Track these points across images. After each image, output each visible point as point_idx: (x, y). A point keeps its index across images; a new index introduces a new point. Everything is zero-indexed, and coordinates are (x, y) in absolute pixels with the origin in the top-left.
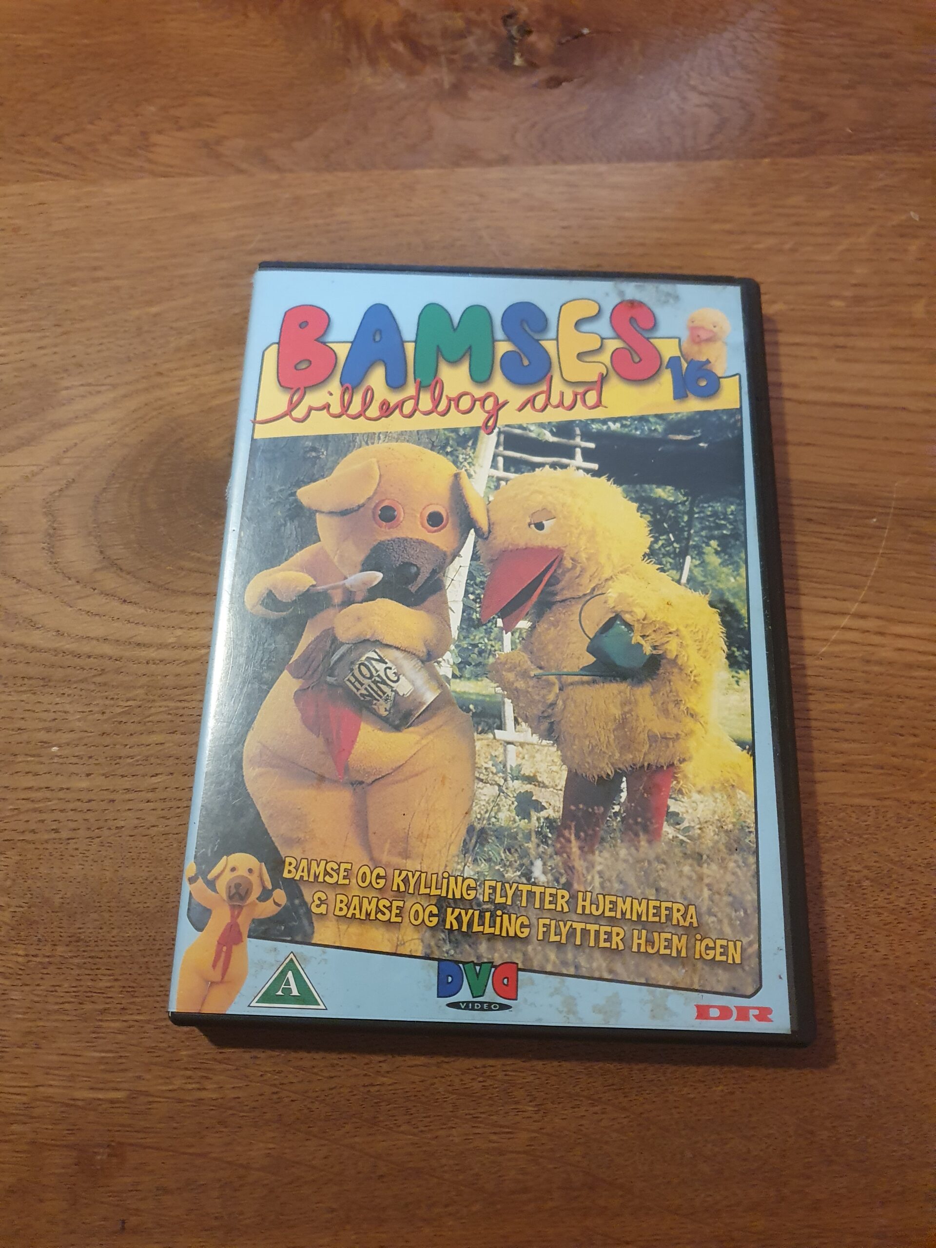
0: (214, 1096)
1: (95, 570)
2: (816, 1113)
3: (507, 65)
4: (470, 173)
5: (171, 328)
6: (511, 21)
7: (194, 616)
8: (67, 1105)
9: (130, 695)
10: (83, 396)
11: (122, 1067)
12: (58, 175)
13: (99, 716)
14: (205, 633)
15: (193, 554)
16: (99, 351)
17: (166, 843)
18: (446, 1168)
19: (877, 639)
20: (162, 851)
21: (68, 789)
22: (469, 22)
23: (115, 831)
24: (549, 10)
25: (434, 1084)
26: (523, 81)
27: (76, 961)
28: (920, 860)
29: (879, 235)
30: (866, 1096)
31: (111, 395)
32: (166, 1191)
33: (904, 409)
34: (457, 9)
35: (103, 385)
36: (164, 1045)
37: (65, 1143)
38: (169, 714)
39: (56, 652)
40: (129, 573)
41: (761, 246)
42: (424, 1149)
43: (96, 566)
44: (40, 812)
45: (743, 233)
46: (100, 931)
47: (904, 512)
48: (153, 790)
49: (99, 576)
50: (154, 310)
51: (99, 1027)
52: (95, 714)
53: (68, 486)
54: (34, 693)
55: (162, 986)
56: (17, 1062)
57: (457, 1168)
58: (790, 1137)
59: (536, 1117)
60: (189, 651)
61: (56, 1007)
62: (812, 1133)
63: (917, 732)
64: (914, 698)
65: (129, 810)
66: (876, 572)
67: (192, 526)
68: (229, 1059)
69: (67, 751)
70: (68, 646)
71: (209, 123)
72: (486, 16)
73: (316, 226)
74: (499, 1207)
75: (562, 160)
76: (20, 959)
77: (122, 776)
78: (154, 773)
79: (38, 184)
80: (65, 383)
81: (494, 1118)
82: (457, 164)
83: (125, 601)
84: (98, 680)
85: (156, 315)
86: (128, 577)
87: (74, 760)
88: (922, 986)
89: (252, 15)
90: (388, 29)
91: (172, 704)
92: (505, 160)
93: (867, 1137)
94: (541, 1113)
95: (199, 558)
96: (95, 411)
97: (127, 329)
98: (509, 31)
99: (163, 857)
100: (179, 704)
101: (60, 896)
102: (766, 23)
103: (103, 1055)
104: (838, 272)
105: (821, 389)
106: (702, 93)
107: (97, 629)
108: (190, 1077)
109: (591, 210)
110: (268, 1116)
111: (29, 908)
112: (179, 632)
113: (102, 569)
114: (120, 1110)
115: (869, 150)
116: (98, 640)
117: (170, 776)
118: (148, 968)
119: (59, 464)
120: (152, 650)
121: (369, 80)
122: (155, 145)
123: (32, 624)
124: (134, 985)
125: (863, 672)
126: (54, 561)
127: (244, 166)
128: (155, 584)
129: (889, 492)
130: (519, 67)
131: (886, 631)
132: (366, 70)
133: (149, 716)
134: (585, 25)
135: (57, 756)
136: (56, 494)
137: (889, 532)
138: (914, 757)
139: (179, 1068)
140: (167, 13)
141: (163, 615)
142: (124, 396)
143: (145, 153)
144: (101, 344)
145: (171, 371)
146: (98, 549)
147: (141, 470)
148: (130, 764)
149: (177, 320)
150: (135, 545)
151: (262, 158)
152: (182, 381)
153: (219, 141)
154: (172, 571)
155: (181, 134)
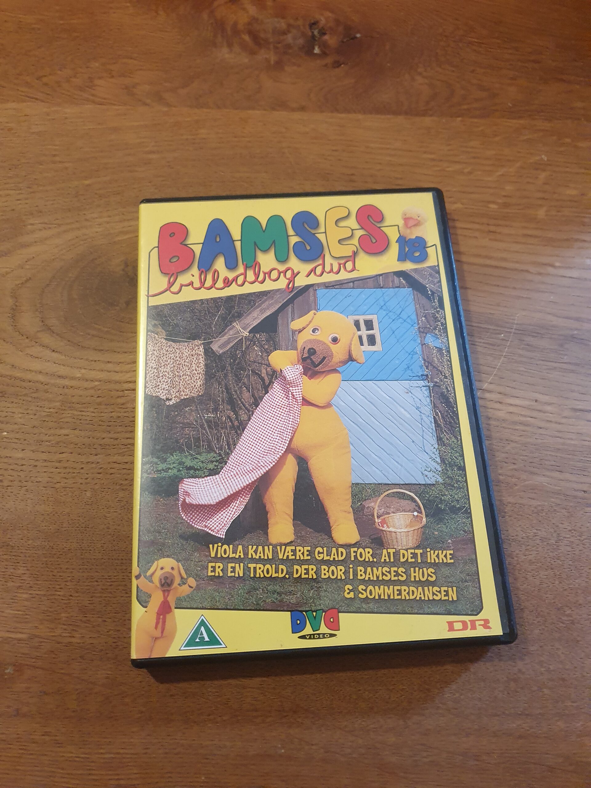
0: (79, 641)
1: (38, 331)
2: (432, 679)
3: (309, 52)
4: (281, 115)
5: (96, 194)
6: (314, 26)
7: (93, 362)
9: (51, 406)
10: (40, 230)
11: (26, 620)
12: (37, 99)
13: (32, 416)
14: (98, 372)
15: (96, 326)
16: (52, 204)
17: (65, 493)
18: (210, 693)
19: (498, 406)
20: (61, 498)
21: (10, 457)
22: (289, 25)
23: (35, 484)
24: (338, 22)
26: (318, 62)
27: (5, 557)
29: (522, 168)
31: (57, 230)
32: (45, 693)
33: (527, 271)
34: (283, 18)
35: (52, 224)
36: (52, 610)
38: (74, 418)
39: (11, 377)
40: (58, 335)
41: (450, 169)
43: (39, 330)
45: (441, 160)
46: (21, 541)
47: (520, 332)
48: (60, 461)
49: (40, 335)
50: (87, 182)
51: (16, 596)
52: (30, 415)
53: (27, 281)
55: (54, 576)
58: (415, 691)
60: (88, 383)
62: (428, 690)
63: (516, 462)
64: (516, 442)
65: (45, 472)
66: (500, 366)
67: (97, 310)
68: (89, 621)
69: (11, 435)
70: (18, 374)
71: (129, 75)
73: (187, 140)
74: (239, 718)
75: (337, 111)
77: (43, 452)
78: (62, 451)
79: (25, 104)
80: (31, 221)
82: (273, 109)
83: (53, 351)
84: (34, 395)
85: (89, 185)
86: (57, 337)
87: (16, 441)
89: (161, 13)
90: (240, 27)
91: (76, 413)
92: (302, 109)
93: (461, 695)
95: (99, 329)
96: (46, 239)
97: (70, 192)
98: (313, 33)
99: (62, 501)
100: (79, 413)
102: (466, 38)
103: (17, 612)
104: (495, 188)
105: (479, 256)
106: (423, 77)
107: (36, 365)
108: (65, 629)
109: (351, 141)
110: (109, 655)
112: (83, 371)
113: (42, 331)
114: (22, 645)
115: (520, 118)
116: (35, 372)
117: (71, 455)
118: (47, 564)
119: (23, 268)
120: (66, 380)
121: (227, 56)
122: (96, 85)
124: (37, 573)
126: (14, 325)
127: (148, 101)
128: (72, 342)
129: (513, 319)
130: (316, 54)
131: (504, 402)
132: (225, 50)
133: (61, 419)
134: (358, 32)
135: (6, 438)
136: (20, 286)
137: (510, 343)
138: (512, 476)
139: (60, 623)
140: (111, 8)
141: (76, 361)
142: (65, 231)
143: (90, 90)
144: (54, 200)
145: (94, 219)
146: (41, 319)
147: (70, 275)
148: (47, 446)
149: (100, 189)
150: (62, 319)
151: (160, 98)
152: (99, 225)
153: (135, 86)
154: (83, 335)
155: (113, 80)
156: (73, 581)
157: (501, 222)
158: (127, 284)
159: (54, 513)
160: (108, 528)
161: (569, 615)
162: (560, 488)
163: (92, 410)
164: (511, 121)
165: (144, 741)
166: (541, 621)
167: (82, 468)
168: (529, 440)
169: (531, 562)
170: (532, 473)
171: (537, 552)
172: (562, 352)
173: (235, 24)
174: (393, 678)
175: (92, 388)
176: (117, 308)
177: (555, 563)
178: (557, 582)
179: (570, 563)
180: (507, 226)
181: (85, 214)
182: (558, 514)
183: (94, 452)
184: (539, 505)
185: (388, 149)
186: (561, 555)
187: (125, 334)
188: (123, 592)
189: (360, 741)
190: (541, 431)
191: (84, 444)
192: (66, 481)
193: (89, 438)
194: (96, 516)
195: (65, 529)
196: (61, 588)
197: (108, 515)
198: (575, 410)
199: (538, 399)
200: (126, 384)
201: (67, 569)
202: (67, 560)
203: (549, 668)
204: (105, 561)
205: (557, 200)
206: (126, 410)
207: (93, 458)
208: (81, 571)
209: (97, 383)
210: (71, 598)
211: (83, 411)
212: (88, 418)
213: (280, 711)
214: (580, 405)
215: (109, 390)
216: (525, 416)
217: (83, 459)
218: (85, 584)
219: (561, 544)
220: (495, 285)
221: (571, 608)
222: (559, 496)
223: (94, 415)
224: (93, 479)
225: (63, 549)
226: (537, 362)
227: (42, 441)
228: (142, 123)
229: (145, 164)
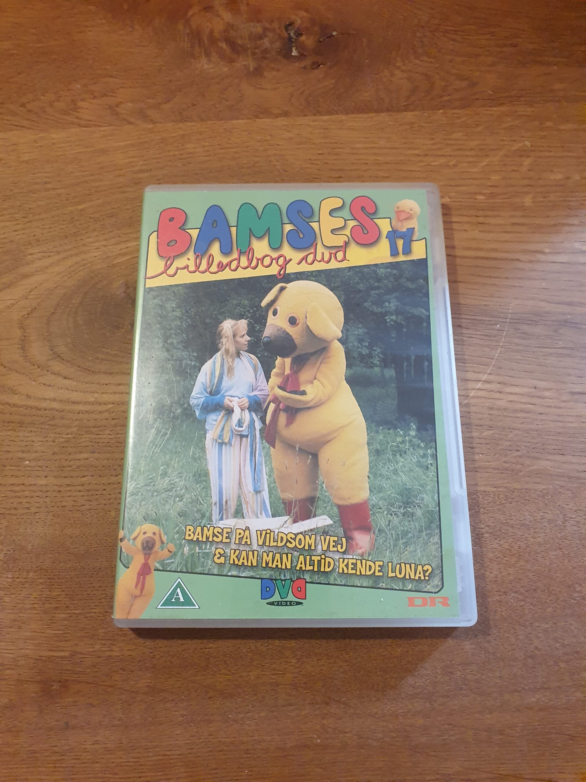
0: (118, 654)
1: (49, 360)
2: (454, 662)
3: (287, 55)
4: (265, 122)
5: (91, 218)
6: (290, 28)
7: (105, 386)
8: (37, 659)
9: (69, 431)
10: (40, 259)
11: (66, 639)
12: (23, 127)
13: (52, 444)
14: (110, 395)
15: (104, 350)
16: (48, 232)
17: (90, 515)
19: (498, 395)
20: (87, 519)
21: (34, 485)
23: (61, 508)
24: (313, 21)
25: (239, 648)
26: (297, 64)
27: (41, 581)
28: (518, 522)
29: (506, 156)
30: (482, 652)
31: (57, 258)
33: (518, 259)
34: (259, 21)
35: (52, 252)
36: (90, 627)
37: (35, 680)
38: (92, 442)
39: (27, 407)
40: (68, 361)
41: (435, 163)
42: (234, 683)
43: (49, 358)
44: (19, 497)
45: (426, 155)
46: (53, 564)
47: (515, 321)
48: (82, 485)
49: (50, 363)
50: (80, 207)
51: (54, 617)
52: (49, 442)
53: (32, 311)
54: (15, 431)
55: (88, 594)
56: (8, 636)
58: (439, 675)
59: (297, 665)
60: (102, 406)
61: (30, 606)
62: (451, 673)
63: (519, 448)
64: (518, 429)
65: (69, 496)
66: (497, 356)
67: (103, 334)
68: (125, 634)
69: (33, 464)
70: (33, 404)
71: (112, 94)
73: (174, 156)
74: (275, 714)
75: (319, 113)
76: (9, 580)
77: (65, 477)
78: (83, 475)
79: (12, 132)
80: (30, 251)
81: (274, 666)
82: (257, 117)
83: (65, 378)
84: (51, 422)
86: (67, 364)
87: (39, 468)
88: (516, 592)
89: (137, 27)
90: (216, 35)
91: (93, 436)
92: (286, 114)
93: (482, 675)
94: (300, 663)
95: (107, 352)
96: (47, 267)
97: (65, 219)
98: (289, 34)
99: (89, 523)
100: (96, 436)
101: (31, 545)
102: (442, 27)
103: (56, 632)
104: (481, 179)
105: (470, 249)
106: (402, 71)
107: (50, 393)
108: (105, 644)
109: (336, 143)
110: (148, 665)
111: (14, 551)
112: (96, 395)
113: (52, 359)
114: (65, 662)
115: (502, 104)
116: (50, 400)
117: (92, 477)
118: (80, 584)
119: (26, 299)
120: (81, 405)
122: (79, 108)
123: (13, 392)
124: (72, 593)
125: (488, 414)
126: (25, 355)
127: (132, 120)
128: (82, 368)
129: (507, 309)
130: (295, 57)
131: (503, 391)
132: (204, 60)
133: (80, 443)
134: (335, 31)
135: (28, 466)
136: (26, 316)
137: (506, 333)
138: (517, 463)
139: (98, 639)
140: (87, 26)
141: (87, 386)
142: (64, 258)
143: (74, 113)
144: (50, 228)
145: (91, 243)
146: (50, 348)
147: (74, 302)
148: (69, 471)
149: (94, 213)
150: (71, 345)
151: (143, 115)
152: (97, 249)
153: (117, 106)
154: (92, 360)
155: (95, 101)
156: (107, 598)
157: (489, 213)
159: (82, 535)
161: (579, 592)
162: (562, 471)
163: (108, 432)
164: (492, 109)
166: (553, 599)
167: (104, 490)
168: (530, 426)
169: (540, 544)
170: (535, 458)
171: (545, 535)
172: (556, 338)
173: (212, 32)
175: (107, 411)
176: (123, 330)
177: (563, 543)
178: (566, 561)
179: (578, 542)
180: (495, 216)
181: (82, 239)
182: (563, 495)
183: (114, 473)
184: (544, 489)
185: (374, 148)
186: (568, 535)
189: (391, 726)
190: (542, 417)
191: (104, 466)
192: (90, 503)
193: (109, 460)
195: (94, 549)
196: (96, 606)
198: (573, 393)
199: (537, 386)
201: (100, 587)
203: (564, 643)
205: (542, 186)
207: (113, 479)
209: (110, 406)
210: (106, 614)
211: (100, 434)
212: (106, 441)
213: (312, 704)
214: (578, 388)
215: (123, 412)
216: (525, 403)
217: (104, 480)
219: (567, 524)
220: (487, 277)
221: (581, 585)
222: (563, 479)
223: (110, 437)
224: (116, 499)
225: (94, 568)
226: (534, 350)
227: (64, 467)
228: (129, 142)
229: (136, 184)
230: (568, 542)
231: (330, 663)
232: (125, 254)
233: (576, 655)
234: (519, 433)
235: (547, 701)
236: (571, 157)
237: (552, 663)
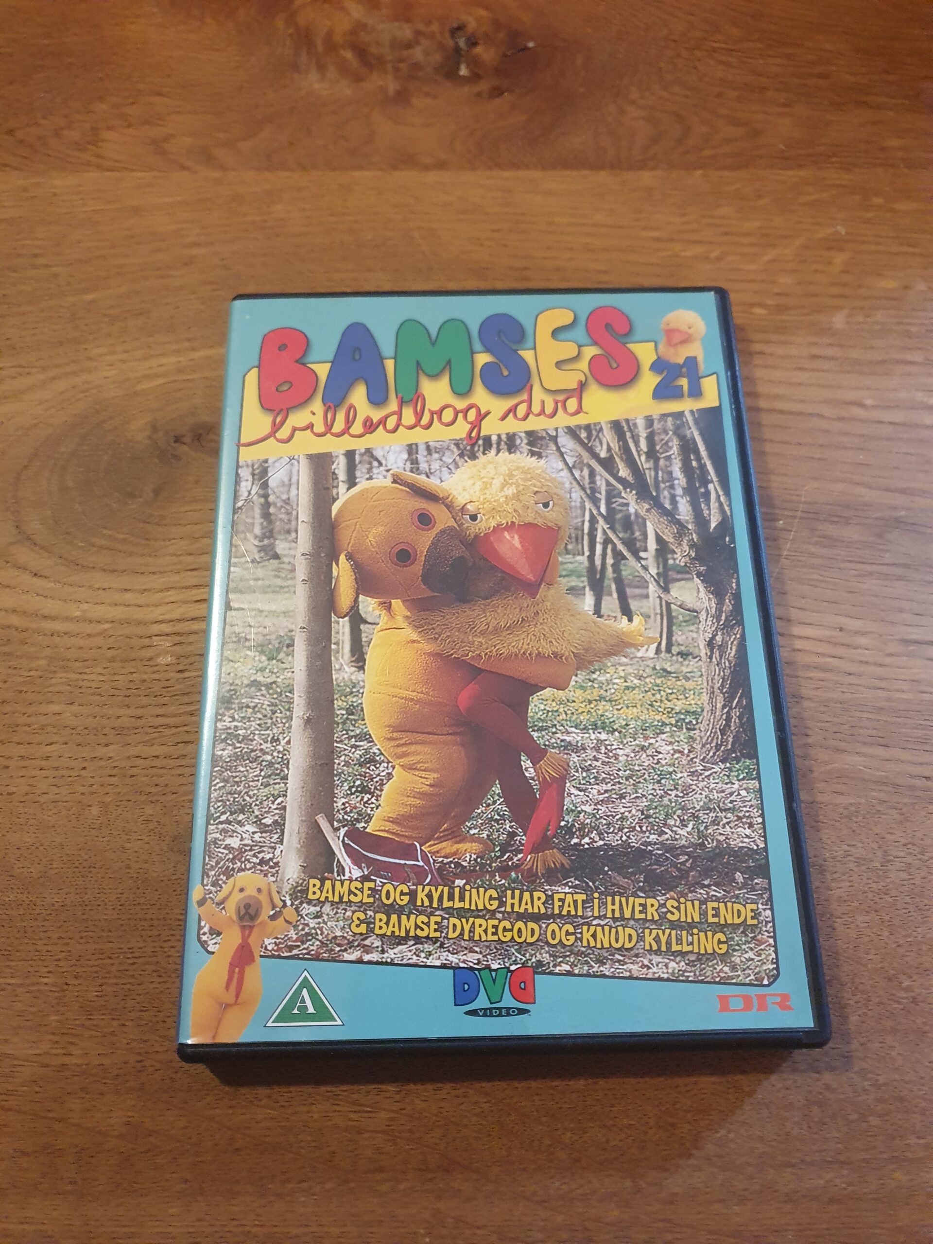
0: (80, 1062)
1: (11, 544)
2: (678, 1106)
3: (451, 74)
4: (407, 176)
5: (105, 315)
6: (459, 33)
7: (101, 592)
9: (33, 665)
10: (14, 378)
13: (1, 685)
14: (109, 608)
15: (105, 531)
16: (33, 335)
17: (55, 811)
18: (303, 1144)
20: (49, 818)
22: (418, 33)
24: (497, 24)
26: (466, 89)
29: (805, 247)
30: (730, 1091)
31: (41, 377)
32: (24, 1153)
33: (818, 414)
34: (408, 20)
35: (33, 367)
36: (34, 1009)
38: (69, 685)
40: (42, 548)
41: (687, 254)
42: (283, 1124)
43: (11, 541)
45: (671, 240)
47: (811, 516)
48: (48, 758)
49: (13, 549)
50: (90, 297)
55: (37, 951)
57: (314, 1144)
58: (651, 1128)
59: (398, 1097)
60: (93, 625)
62: (673, 1125)
65: (22, 776)
67: (106, 504)
68: (96, 1025)
71: (158, 122)
72: (435, 28)
73: (253, 222)
74: (352, 1185)
75: (499, 166)
77: (18, 744)
78: (50, 741)
81: (355, 1096)
82: (395, 168)
83: (36, 575)
84: (4, 649)
85: (93, 301)
86: (41, 551)
89: (209, 20)
90: (338, 38)
91: (72, 676)
92: (442, 165)
93: (729, 1132)
95: (110, 536)
96: (23, 392)
97: (61, 315)
98: (456, 43)
99: (51, 824)
100: (78, 676)
102: (707, 43)
104: (762, 281)
106: (639, 107)
107: (7, 600)
108: (57, 1042)
109: (523, 214)
110: (131, 1083)
112: (85, 606)
113: (16, 543)
115: (800, 166)
116: (6, 611)
117: (65, 746)
118: (26, 932)
120: (58, 622)
121: (316, 86)
122: (103, 141)
124: (9, 948)
127: (189, 163)
128: (66, 559)
129: (797, 495)
130: (463, 77)
132: (313, 76)
133: (49, 687)
134: (532, 38)
137: (794, 535)
139: (46, 1032)
140: (127, 16)
141: (71, 589)
142: (54, 378)
143: (93, 148)
145: (101, 356)
146: (14, 524)
147: (63, 449)
148: (26, 732)
149: (112, 307)
150: (51, 521)
151: (208, 158)
152: (111, 365)
153: (167, 139)
154: (84, 547)
155: (130, 131)
156: (69, 958)
157: (774, 337)
158: (156, 460)
159: (38, 844)
160: (128, 867)
161: (908, 989)
162: (885, 774)
163: (99, 670)
164: (785, 172)
165: (191, 1230)
166: (861, 1000)
167: (84, 768)
168: (830, 695)
170: (837, 750)
171: (851, 884)
172: (881, 547)
173: (330, 34)
174: (613, 1106)
175: (99, 634)
176: (141, 500)
177: (882, 901)
178: (886, 933)
179: (908, 899)
180: (784, 343)
181: (86, 349)
182: (884, 817)
183: (104, 741)
184: (851, 804)
185: (584, 225)
186: (891, 886)
187: (152, 542)
188: (155, 974)
189: (560, 1219)
190: (851, 680)
191: (86, 728)
192: (57, 790)
193: (95, 717)
194: (108, 848)
195: (56, 871)
196: (49, 972)
197: (127, 846)
198: (907, 642)
199: (843, 626)
200: (155, 625)
201: (59, 938)
202: (58, 925)
203: (877, 1081)
204: (122, 922)
205: (865, 298)
206: (156, 669)
207: (101, 751)
208: (82, 941)
209: (106, 626)
210: (66, 987)
211: (85, 673)
212: (94, 685)
213: (420, 1170)
214: (915, 634)
215: (128, 637)
216: (824, 655)
217: (86, 752)
218: (90, 963)
219: (890, 867)
221: (911, 977)
222: (885, 788)
223: (102, 678)
224: (102, 785)
225: (53, 905)
226: (842, 565)
227: (18, 726)
228: (179, 198)
229: (185, 264)
230: (891, 900)
231: (458, 1097)
232: (157, 376)
233: (898, 1104)
234: (812, 705)
235: (844, 1185)
236: (913, 254)
237: (854, 1116)
